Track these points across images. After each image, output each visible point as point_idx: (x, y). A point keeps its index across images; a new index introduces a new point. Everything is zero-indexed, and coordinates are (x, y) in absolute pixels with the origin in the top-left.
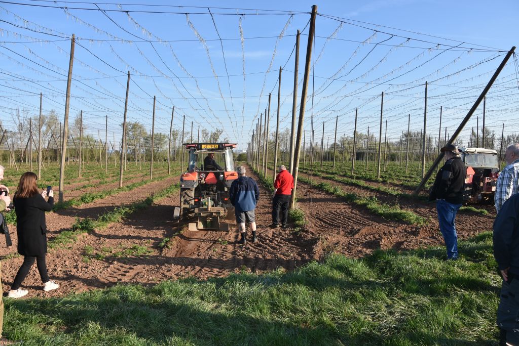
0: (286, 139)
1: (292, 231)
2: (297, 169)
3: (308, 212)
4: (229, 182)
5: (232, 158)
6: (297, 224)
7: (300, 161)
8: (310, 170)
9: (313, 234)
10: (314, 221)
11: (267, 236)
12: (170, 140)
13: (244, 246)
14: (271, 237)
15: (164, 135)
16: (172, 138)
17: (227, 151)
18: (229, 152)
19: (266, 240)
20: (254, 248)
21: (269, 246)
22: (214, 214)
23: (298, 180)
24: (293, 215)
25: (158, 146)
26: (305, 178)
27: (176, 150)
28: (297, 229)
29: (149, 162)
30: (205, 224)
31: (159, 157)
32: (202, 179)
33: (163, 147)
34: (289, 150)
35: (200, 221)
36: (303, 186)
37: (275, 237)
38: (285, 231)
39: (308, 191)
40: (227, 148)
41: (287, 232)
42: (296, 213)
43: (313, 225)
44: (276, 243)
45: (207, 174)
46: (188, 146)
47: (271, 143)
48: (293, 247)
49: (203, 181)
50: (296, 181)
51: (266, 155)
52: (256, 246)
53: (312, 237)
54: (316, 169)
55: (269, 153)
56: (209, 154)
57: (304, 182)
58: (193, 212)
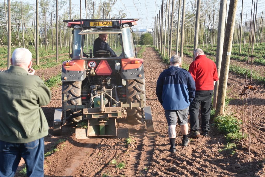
0: (213, 9)
1: (222, 148)
2: (229, 54)
3: (246, 120)
4: (128, 72)
5: (132, 40)
6: (230, 138)
7: (234, 42)
8: (251, 56)
9: (255, 154)
10: (258, 134)
11: (184, 155)
12: (36, 12)
13: (150, 171)
14: (189, 157)
15: (27, 5)
16: (39, 9)
17: (125, 30)
18: (128, 30)
19: (183, 161)
20: (165, 173)
21: (187, 171)
22: (110, 116)
23: (231, 71)
24: (224, 125)
25: (18, 22)
26: (242, 68)
27: (47, 28)
28: (230, 146)
29: (6, 47)
30: (97, 129)
31: (21, 39)
32: (91, 69)
33: (26, 24)
34: (217, 26)
35: (90, 125)
36: (239, 80)
37: (196, 157)
38: (210, 148)
39: (247, 88)
40: (124, 26)
41: (214, 149)
42: (227, 121)
43: (255, 140)
44: (198, 166)
45: (98, 62)
46: (72, 24)
47: (190, 17)
48: (224, 174)
49: (93, 72)
50: (227, 73)
51: (181, 34)
52: (168, 170)
53: (253, 159)
54: (260, 55)
55: (187, 31)
56: (100, 35)
57: (241, 74)
58: (81, 114)
